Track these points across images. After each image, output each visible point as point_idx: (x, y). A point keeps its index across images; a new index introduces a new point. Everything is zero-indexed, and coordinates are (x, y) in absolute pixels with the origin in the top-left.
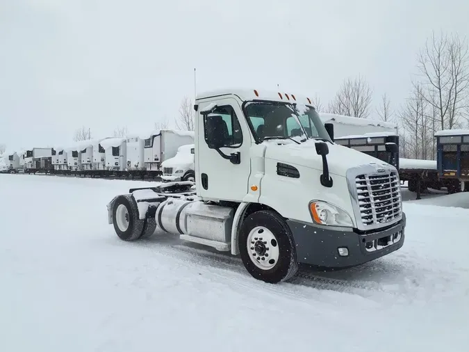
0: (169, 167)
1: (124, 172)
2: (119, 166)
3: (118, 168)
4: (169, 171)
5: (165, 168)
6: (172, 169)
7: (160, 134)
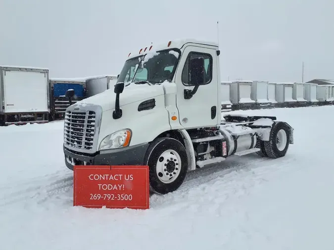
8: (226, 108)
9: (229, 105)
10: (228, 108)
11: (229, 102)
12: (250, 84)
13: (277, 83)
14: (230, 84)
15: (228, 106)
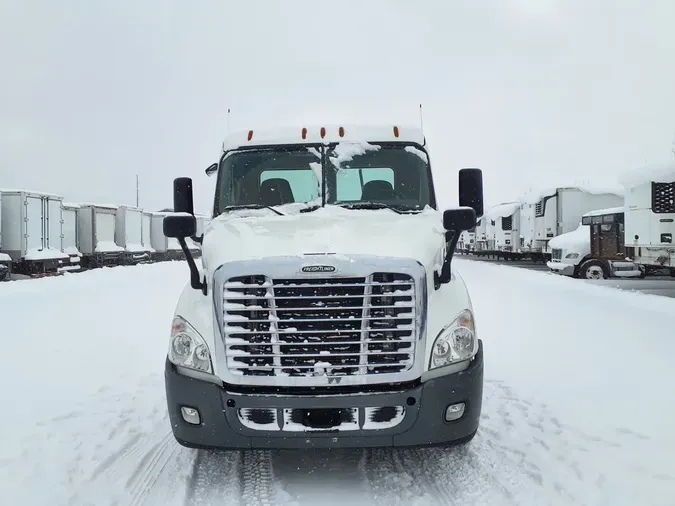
0: (559, 248)
1: (517, 255)
2: (511, 245)
3: (511, 248)
4: (558, 253)
5: (553, 250)
6: (561, 250)
7: (557, 195)
8: (70, 264)
9: (76, 256)
10: (75, 264)
11: (75, 251)
12: (114, 212)
13: (154, 213)
14: (76, 210)
15: (73, 260)
